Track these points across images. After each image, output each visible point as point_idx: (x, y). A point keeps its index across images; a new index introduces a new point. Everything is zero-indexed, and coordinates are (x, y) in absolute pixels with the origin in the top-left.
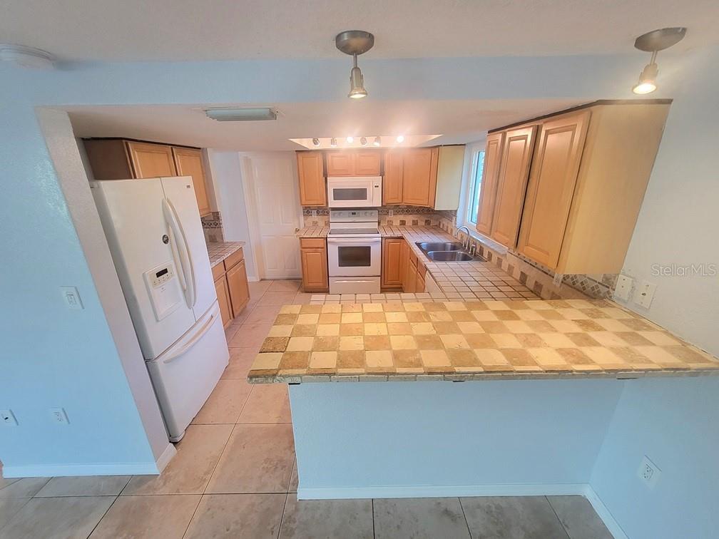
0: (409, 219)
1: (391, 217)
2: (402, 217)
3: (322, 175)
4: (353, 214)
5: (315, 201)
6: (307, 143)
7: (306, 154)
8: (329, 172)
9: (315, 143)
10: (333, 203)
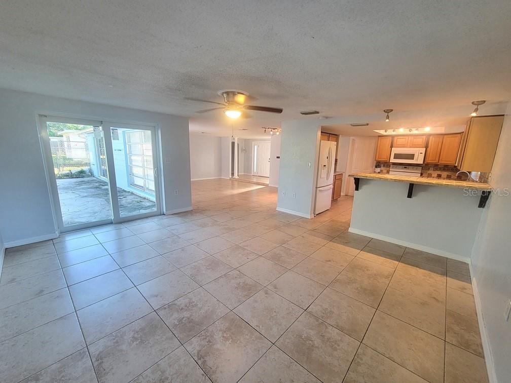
0: (444, 174)
1: (431, 171)
2: (439, 172)
3: (390, 146)
4: (405, 167)
5: (383, 158)
6: (382, 132)
7: (383, 137)
8: (394, 144)
9: (386, 131)
10: (393, 160)
